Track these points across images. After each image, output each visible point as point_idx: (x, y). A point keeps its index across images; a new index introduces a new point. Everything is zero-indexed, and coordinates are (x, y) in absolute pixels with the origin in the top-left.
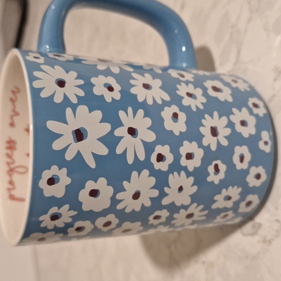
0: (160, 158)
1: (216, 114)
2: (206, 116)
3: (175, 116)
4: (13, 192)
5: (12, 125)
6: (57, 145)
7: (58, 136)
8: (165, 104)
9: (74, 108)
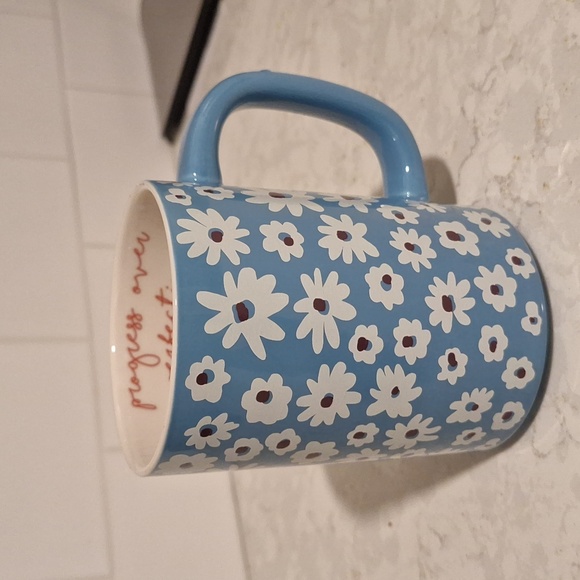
0: (363, 344)
1: (451, 276)
2: (436, 279)
3: (387, 280)
4: (137, 396)
5: (136, 290)
6: (211, 327)
7: (213, 313)
8: (372, 262)
9: (235, 271)
